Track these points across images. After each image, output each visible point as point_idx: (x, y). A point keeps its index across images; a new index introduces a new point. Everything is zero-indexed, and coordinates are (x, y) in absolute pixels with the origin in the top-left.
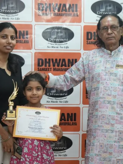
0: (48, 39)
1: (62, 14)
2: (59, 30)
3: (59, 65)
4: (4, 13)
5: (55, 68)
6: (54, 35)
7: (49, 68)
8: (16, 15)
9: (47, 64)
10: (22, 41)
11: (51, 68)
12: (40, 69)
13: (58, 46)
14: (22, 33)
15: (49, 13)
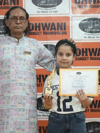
0: (85, 30)
1: (97, 5)
2: (95, 21)
3: (96, 54)
4: (43, 7)
5: (92, 57)
6: (90, 26)
7: (86, 58)
8: (54, 9)
9: (85, 54)
10: (60, 32)
11: (88, 58)
12: (77, 58)
13: (95, 36)
14: (60, 25)
15: (85, 5)
